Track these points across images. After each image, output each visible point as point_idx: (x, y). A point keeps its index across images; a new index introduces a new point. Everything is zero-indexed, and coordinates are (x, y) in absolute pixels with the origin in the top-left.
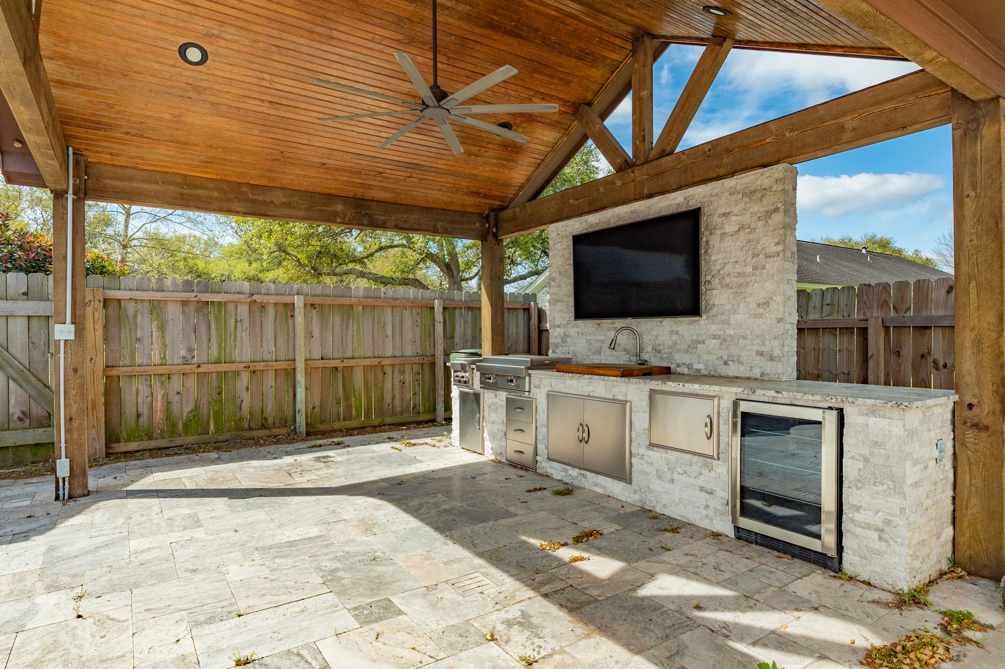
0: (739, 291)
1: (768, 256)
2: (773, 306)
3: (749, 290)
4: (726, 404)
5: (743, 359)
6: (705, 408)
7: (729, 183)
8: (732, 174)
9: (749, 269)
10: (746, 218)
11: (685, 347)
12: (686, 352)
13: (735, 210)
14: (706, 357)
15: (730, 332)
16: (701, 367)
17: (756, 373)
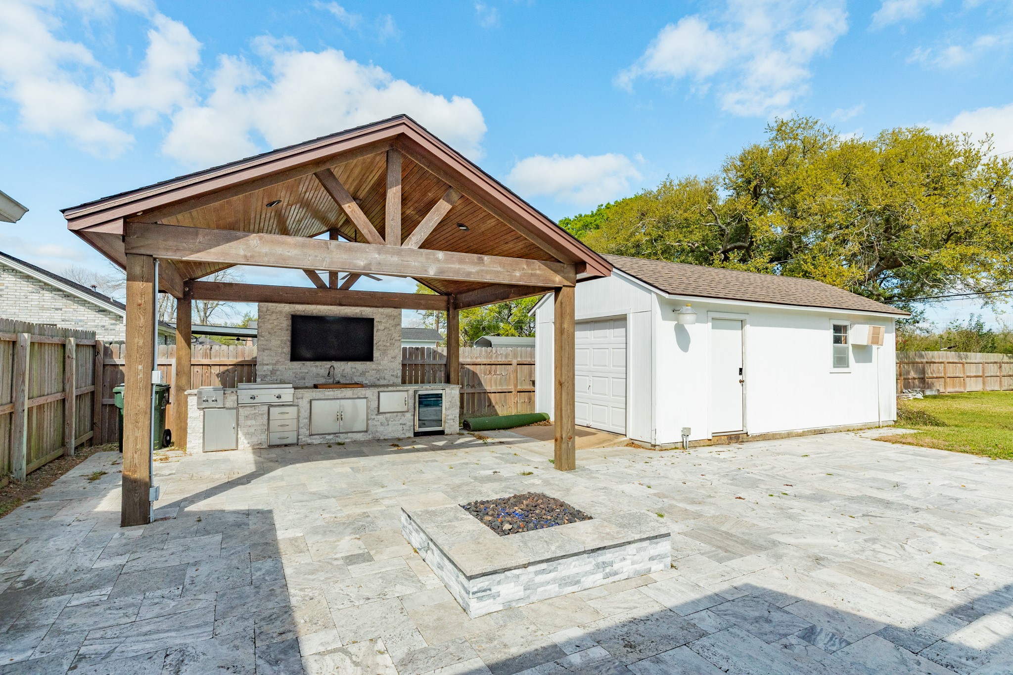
0: (384, 352)
1: (396, 340)
2: (398, 358)
3: (388, 352)
4: (411, 393)
5: (386, 378)
6: (405, 394)
7: (381, 310)
8: (383, 307)
9: (388, 344)
10: (388, 325)
11: (358, 374)
12: (360, 376)
13: (383, 321)
14: (369, 378)
15: (381, 368)
16: (367, 382)
17: (391, 382)
